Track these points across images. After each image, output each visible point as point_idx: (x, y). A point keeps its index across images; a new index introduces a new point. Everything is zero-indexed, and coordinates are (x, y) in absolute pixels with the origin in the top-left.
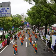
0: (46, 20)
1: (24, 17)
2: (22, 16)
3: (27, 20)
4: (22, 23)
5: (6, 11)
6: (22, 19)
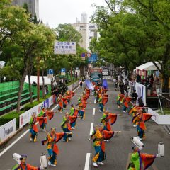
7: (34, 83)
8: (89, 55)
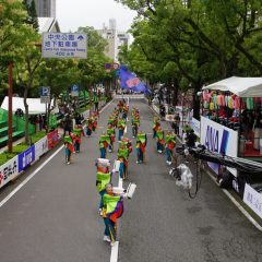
0: (199, 65)
1: (117, 39)
2: (104, 36)
3: (129, 60)
4: (108, 71)
5: (75, 44)
6: (108, 50)
7: (19, 110)
8: (116, 67)
